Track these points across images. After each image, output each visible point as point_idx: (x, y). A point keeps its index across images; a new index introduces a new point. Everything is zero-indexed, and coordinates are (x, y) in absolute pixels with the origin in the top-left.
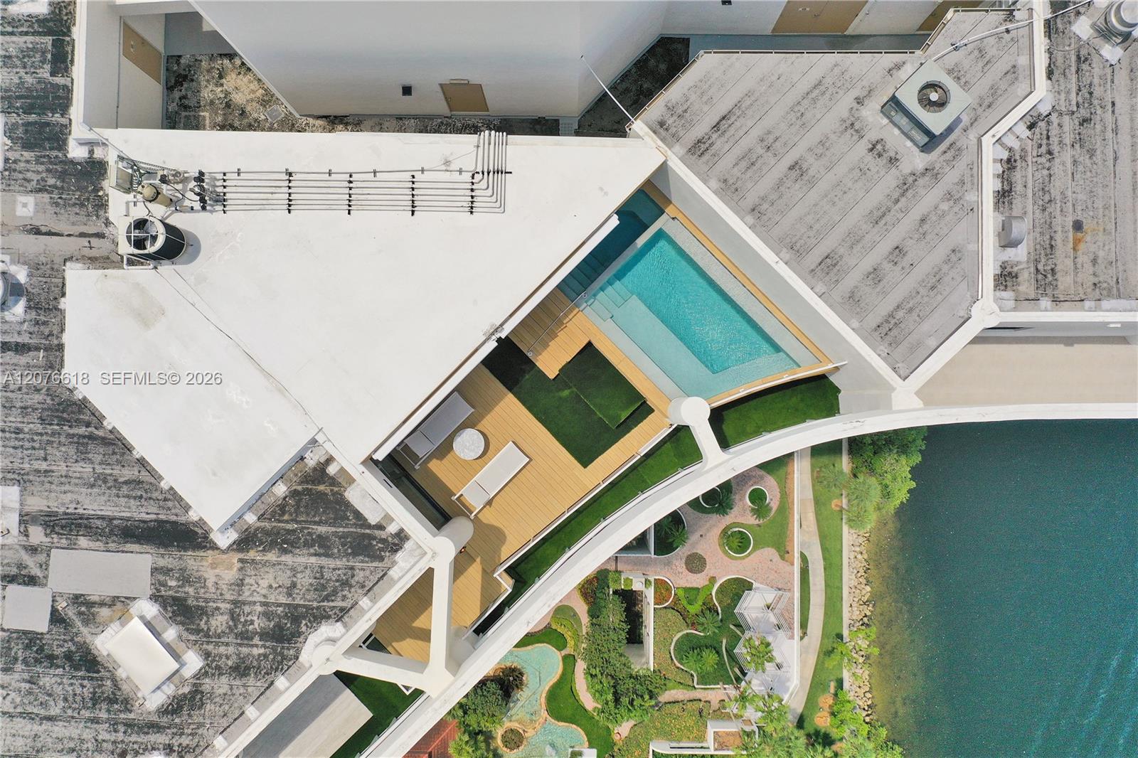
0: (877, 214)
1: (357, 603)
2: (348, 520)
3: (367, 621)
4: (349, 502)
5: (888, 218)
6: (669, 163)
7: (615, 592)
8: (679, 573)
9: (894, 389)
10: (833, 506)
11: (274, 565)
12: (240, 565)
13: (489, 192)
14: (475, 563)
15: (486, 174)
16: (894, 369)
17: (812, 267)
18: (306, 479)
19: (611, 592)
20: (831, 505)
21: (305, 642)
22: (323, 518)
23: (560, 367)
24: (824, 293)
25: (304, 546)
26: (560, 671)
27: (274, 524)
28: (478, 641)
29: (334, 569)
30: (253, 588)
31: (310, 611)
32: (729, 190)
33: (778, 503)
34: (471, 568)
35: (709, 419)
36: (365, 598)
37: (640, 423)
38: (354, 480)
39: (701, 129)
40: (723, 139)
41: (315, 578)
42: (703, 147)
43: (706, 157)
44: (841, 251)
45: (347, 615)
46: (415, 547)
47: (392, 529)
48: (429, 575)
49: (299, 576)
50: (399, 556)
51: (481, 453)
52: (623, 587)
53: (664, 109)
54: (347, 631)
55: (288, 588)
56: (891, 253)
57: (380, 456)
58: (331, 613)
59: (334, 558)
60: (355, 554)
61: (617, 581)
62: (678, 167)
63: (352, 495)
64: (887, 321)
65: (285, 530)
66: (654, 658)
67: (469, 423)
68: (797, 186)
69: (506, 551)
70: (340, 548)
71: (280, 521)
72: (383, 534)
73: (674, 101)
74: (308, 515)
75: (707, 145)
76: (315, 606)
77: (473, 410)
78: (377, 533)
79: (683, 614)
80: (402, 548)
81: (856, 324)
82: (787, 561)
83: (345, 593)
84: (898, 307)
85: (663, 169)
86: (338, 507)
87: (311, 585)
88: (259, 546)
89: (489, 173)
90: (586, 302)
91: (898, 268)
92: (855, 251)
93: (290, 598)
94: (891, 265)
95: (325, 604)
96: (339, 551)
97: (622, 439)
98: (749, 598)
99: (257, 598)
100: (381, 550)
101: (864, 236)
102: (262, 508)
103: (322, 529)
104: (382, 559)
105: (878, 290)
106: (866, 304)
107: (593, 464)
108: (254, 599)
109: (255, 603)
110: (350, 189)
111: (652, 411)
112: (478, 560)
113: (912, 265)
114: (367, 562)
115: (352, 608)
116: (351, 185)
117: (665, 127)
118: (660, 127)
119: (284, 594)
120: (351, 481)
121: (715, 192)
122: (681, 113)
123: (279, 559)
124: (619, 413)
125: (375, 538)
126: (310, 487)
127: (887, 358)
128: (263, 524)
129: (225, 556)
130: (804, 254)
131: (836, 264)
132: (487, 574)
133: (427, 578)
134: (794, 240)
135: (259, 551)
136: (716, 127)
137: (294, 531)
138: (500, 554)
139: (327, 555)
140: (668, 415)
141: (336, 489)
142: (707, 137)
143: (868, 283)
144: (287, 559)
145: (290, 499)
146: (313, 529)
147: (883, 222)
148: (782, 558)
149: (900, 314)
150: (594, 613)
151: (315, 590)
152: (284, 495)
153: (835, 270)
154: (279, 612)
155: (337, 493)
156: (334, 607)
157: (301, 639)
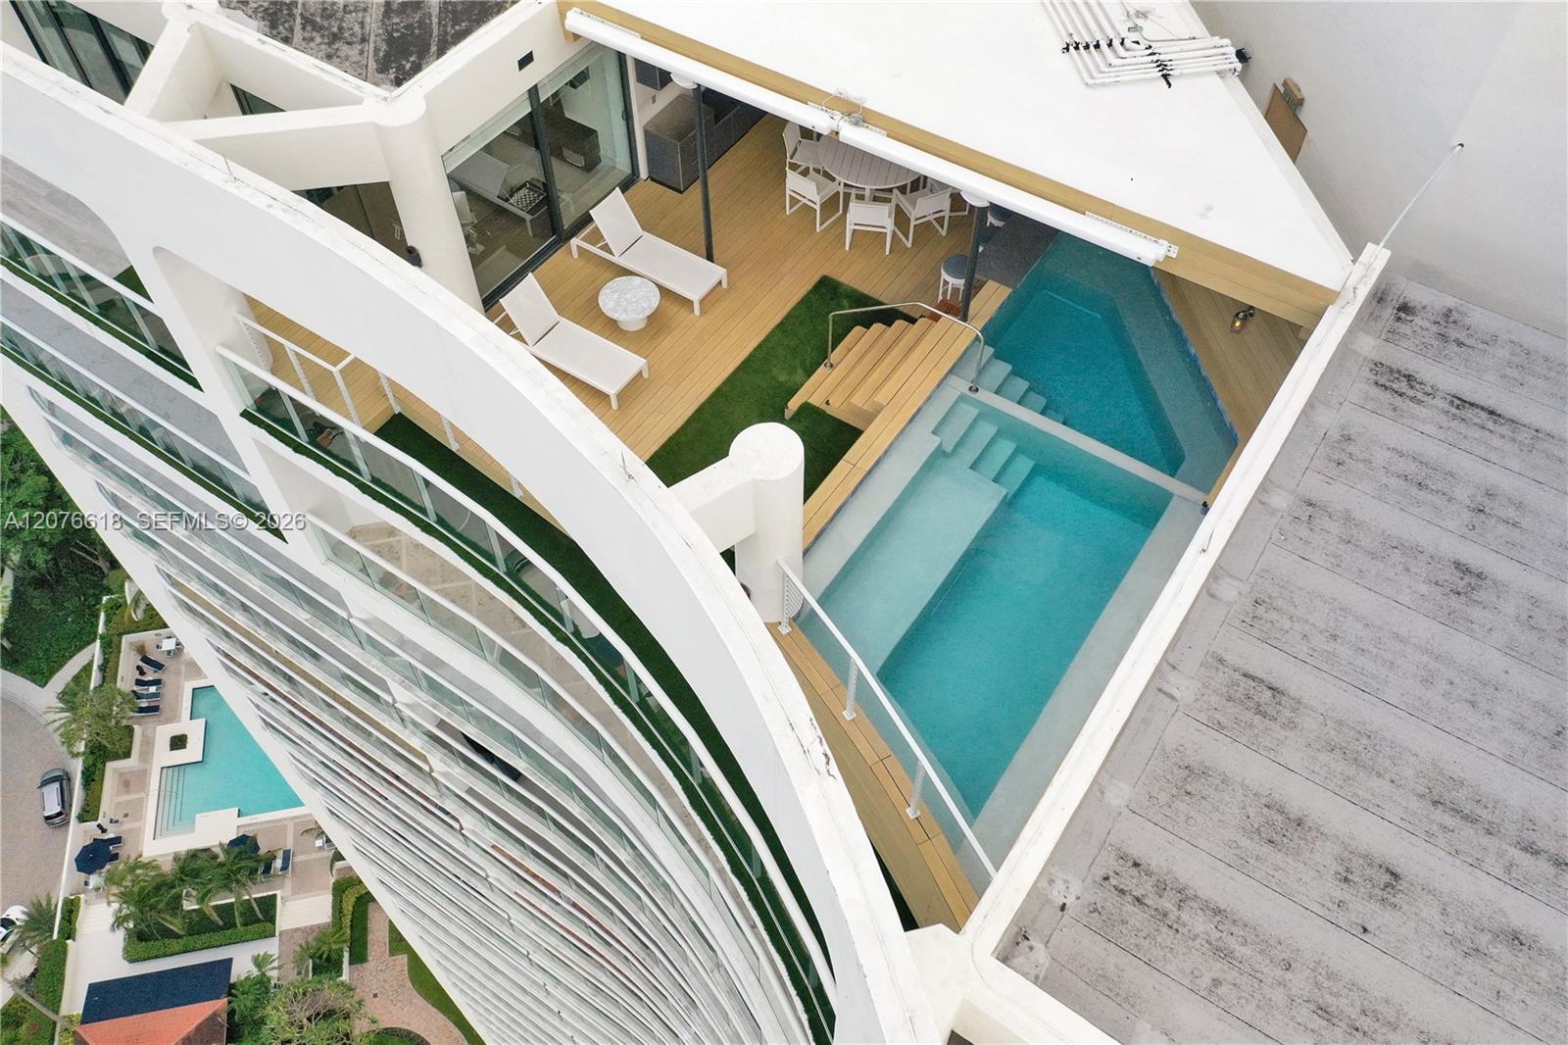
0: (1461, 796)
1: (301, 50)
2: (454, 25)
5: (1468, 831)
15: (1149, 51)
17: (1228, 657)
24: (1172, 698)
29: (362, 22)
31: (284, 8)
32: (1333, 448)
39: (1439, 376)
40: (1443, 420)
41: (345, 6)
43: (1383, 396)
44: (1310, 723)
51: (616, 316)
53: (1440, 307)
56: (1368, 859)
58: (281, 27)
59: (382, 21)
60: (390, 40)
64: (1161, 888)
70: (402, 24)
73: (1469, 323)
75: (1411, 393)
76: (295, 11)
81: (1119, 794)
83: (319, 39)
84: (1217, 911)
86: (476, 12)
87: (333, 4)
89: (1152, 54)
91: (1340, 892)
92: (1324, 757)
94: (1334, 866)
95: (298, 21)
96: (397, 24)
100: (400, 67)
101: (1379, 775)
104: (382, 70)
105: (1245, 842)
106: (1188, 817)
113: (1365, 930)
114: (376, 55)
117: (1403, 315)
118: (1393, 305)
122: (1452, 338)
125: (421, 58)
127: (1048, 906)
130: (1257, 633)
131: (1264, 715)
134: (1280, 604)
136: (1461, 403)
142: (1428, 389)
143: (1251, 811)
147: (1449, 820)
149: (1200, 924)
153: (1248, 716)
156: (292, 29)
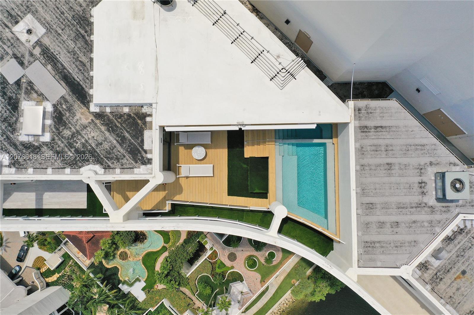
0: (402, 206)
1: (115, 169)
2: (138, 140)
3: (113, 177)
4: (143, 135)
5: (404, 210)
6: (350, 125)
7: (199, 242)
8: (224, 255)
9: (352, 267)
10: (292, 281)
11: (101, 132)
12: (91, 121)
13: (283, 79)
14: (164, 192)
15: (287, 72)
16: (358, 261)
17: (364, 202)
18: (137, 114)
19: (197, 240)
20: (292, 280)
21: (87, 165)
22: (131, 132)
23: (251, 156)
24: (359, 214)
25: (116, 135)
26: (158, 249)
27: (113, 119)
28: (141, 217)
29: (118, 151)
30: (88, 132)
31: (98, 157)
32: (361, 151)
33: (276, 263)
34: (162, 192)
35: (283, 219)
36: (119, 170)
37: (259, 198)
38: (151, 129)
39: (371, 123)
40: (374, 133)
41: (110, 148)
42: (366, 130)
43: (364, 134)
44: (378, 206)
45: (109, 169)
46: (150, 169)
47: (149, 156)
48: (146, 182)
49: (106, 142)
50: (143, 167)
51: (200, 159)
52: (203, 242)
53: (365, 106)
54: (104, 174)
55: (98, 143)
56: (393, 222)
57: (168, 129)
58: (104, 164)
59: (122, 148)
60: (130, 153)
61: (203, 239)
62: (351, 129)
63: (147, 134)
64: (371, 243)
65: (115, 124)
66: (191, 274)
67: (205, 146)
68: (384, 172)
69: (177, 198)
70: (127, 146)
71: (116, 119)
72: (144, 155)
73: (370, 106)
74: (127, 126)
75: (368, 131)
76: (101, 157)
77: (210, 143)
78: (143, 153)
79: (213, 269)
80: (146, 165)
81: (360, 234)
82: (261, 284)
83: (115, 162)
84: (379, 242)
85: (346, 125)
86: (139, 133)
87: (107, 149)
88: (102, 121)
89: (288, 72)
90: (279, 143)
91: (392, 229)
92: (382, 210)
93: (96, 147)
94: (390, 226)
95: (105, 159)
96: (126, 147)
97: (248, 198)
98: (238, 284)
99: (86, 137)
100: (139, 159)
101: (390, 209)
102: (115, 110)
103: (127, 135)
104: (136, 162)
105: (378, 230)
106: (370, 231)
107: (232, 197)
108: (85, 136)
109: (84, 138)
110: (240, 36)
111: (267, 198)
112: (166, 192)
113: (397, 233)
114: (131, 159)
115: (112, 168)
116: (241, 35)
117: (359, 112)
118: (358, 110)
119: (95, 144)
120: (151, 128)
121: (355, 148)
122: (369, 112)
123: (104, 131)
124: (256, 189)
125: (141, 154)
126: (136, 118)
127: (360, 255)
128: (110, 115)
129: (88, 114)
130: (365, 195)
131: (372, 209)
132: (165, 199)
133: (145, 182)
134: (366, 188)
135: (101, 123)
136: (376, 127)
137: (118, 127)
138: (175, 197)
139: (120, 144)
140: (271, 204)
141: (143, 126)
142: (370, 128)
143: (377, 225)
144: (107, 134)
145: (126, 116)
146: (124, 132)
147: (401, 210)
148: (261, 282)
149: (377, 245)
150: (186, 242)
151: (107, 152)
152: (126, 113)
153: (370, 210)
154: (88, 148)
155: (143, 128)
156: (107, 163)
157: (87, 163)
